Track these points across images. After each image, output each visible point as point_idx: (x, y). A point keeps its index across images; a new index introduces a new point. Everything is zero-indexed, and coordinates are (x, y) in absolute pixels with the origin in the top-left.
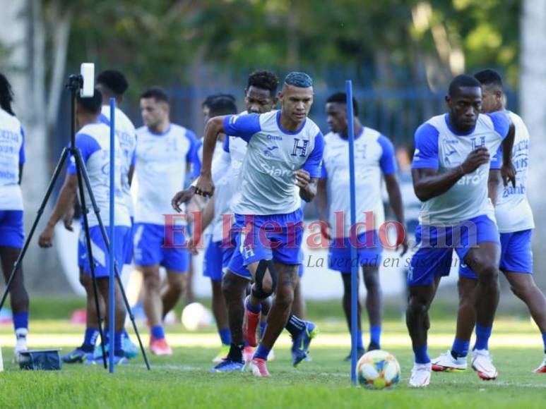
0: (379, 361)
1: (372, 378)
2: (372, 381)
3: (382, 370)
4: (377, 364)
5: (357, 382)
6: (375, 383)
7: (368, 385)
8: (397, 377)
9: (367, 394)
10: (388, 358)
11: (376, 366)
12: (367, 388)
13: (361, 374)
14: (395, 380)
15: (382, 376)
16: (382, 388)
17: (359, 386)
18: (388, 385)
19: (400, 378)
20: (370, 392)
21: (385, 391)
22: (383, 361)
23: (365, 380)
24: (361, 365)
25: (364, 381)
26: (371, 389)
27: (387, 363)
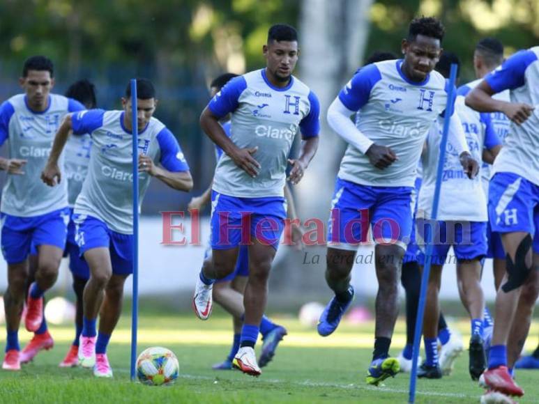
0: (158, 357)
1: (151, 374)
2: (151, 377)
3: (161, 366)
4: (156, 360)
5: (137, 378)
6: (154, 379)
7: (147, 381)
8: (176, 373)
9: (146, 389)
10: (167, 354)
11: (155, 362)
12: (146, 384)
13: (140, 369)
14: (174, 377)
15: (161, 372)
16: (161, 384)
17: (137, 382)
18: (167, 381)
19: (178, 375)
20: (150, 388)
21: (164, 387)
22: (163, 357)
23: (144, 375)
24: (140, 361)
25: (143, 377)
26: (151, 385)
27: (166, 359)
